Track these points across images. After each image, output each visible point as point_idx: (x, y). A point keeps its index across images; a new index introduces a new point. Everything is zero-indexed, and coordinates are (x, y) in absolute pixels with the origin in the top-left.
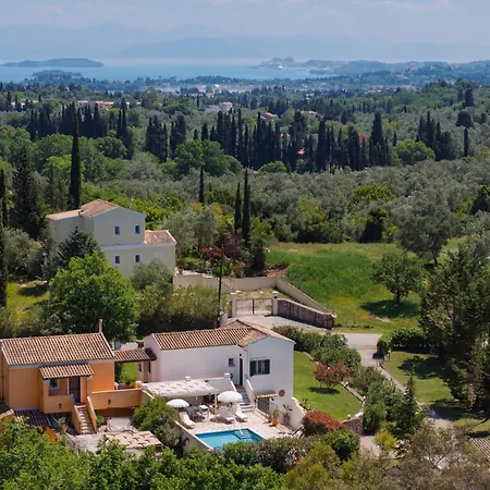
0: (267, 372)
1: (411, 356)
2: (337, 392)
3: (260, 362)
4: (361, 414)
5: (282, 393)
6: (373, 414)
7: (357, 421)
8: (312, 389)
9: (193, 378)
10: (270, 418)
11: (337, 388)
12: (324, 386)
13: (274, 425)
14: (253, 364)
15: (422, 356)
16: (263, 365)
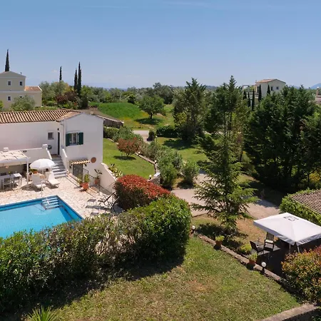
0: (81, 142)
1: (168, 139)
2: (134, 159)
3: (75, 134)
4: (158, 174)
5: (94, 160)
6: (168, 173)
7: (156, 180)
8: (117, 157)
9: (10, 149)
10: (81, 183)
11: (133, 156)
12: (124, 154)
13: (85, 190)
14: (68, 136)
15: (173, 139)
16: (78, 138)
